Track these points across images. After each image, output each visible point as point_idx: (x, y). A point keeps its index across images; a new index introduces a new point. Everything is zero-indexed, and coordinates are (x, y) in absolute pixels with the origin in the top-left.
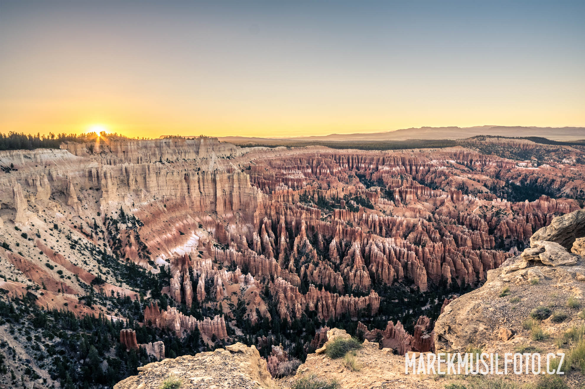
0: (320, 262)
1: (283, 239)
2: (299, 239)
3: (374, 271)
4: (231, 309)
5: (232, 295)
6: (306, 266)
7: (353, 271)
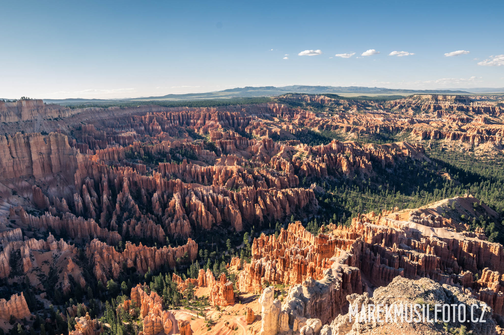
0: (142, 216)
1: (105, 197)
2: (121, 195)
3: (194, 219)
4: (40, 280)
5: (43, 264)
6: (128, 222)
7: (174, 222)
